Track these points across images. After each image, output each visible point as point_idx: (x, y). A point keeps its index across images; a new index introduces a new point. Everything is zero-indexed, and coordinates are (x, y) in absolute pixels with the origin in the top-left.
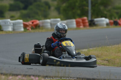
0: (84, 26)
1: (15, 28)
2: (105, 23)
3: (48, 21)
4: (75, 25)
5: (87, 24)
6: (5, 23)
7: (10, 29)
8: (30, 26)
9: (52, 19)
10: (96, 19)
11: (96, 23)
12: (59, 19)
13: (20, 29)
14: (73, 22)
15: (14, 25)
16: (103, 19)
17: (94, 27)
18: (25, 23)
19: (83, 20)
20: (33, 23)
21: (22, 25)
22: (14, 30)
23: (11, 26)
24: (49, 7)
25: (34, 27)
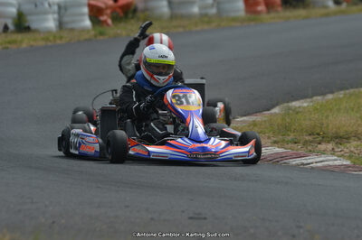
0: (269, 6)
1: (66, 19)
4: (240, 5)
6: (36, 6)
7: (51, 23)
8: (109, 11)
13: (83, 21)
15: (62, 9)
18: (94, 3)
20: (116, 1)
21: (86, 10)
22: (61, 25)
23: (54, 13)
25: (122, 14)
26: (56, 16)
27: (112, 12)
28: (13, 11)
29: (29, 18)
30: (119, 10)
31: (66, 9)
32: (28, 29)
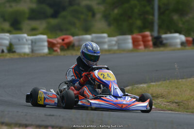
0: (146, 46)
1: (35, 48)
2: (178, 41)
3: (88, 37)
4: (130, 45)
5: (151, 43)
6: (19, 40)
7: (27, 49)
8: (59, 45)
9: (94, 35)
10: (164, 36)
11: (165, 42)
12: (105, 35)
13: (43, 49)
14: (128, 39)
15: (33, 43)
16: (177, 35)
17: (162, 49)
18: (51, 40)
19: (144, 37)
20: (63, 40)
21: (46, 44)
22: (32, 51)
23: (29, 44)
24: (94, 15)
25: (66, 48)
26: (30, 46)
27: (61, 46)
28: (7, 42)
29: (15, 47)
30: (65, 45)
31: (35, 43)
32: (14, 52)
